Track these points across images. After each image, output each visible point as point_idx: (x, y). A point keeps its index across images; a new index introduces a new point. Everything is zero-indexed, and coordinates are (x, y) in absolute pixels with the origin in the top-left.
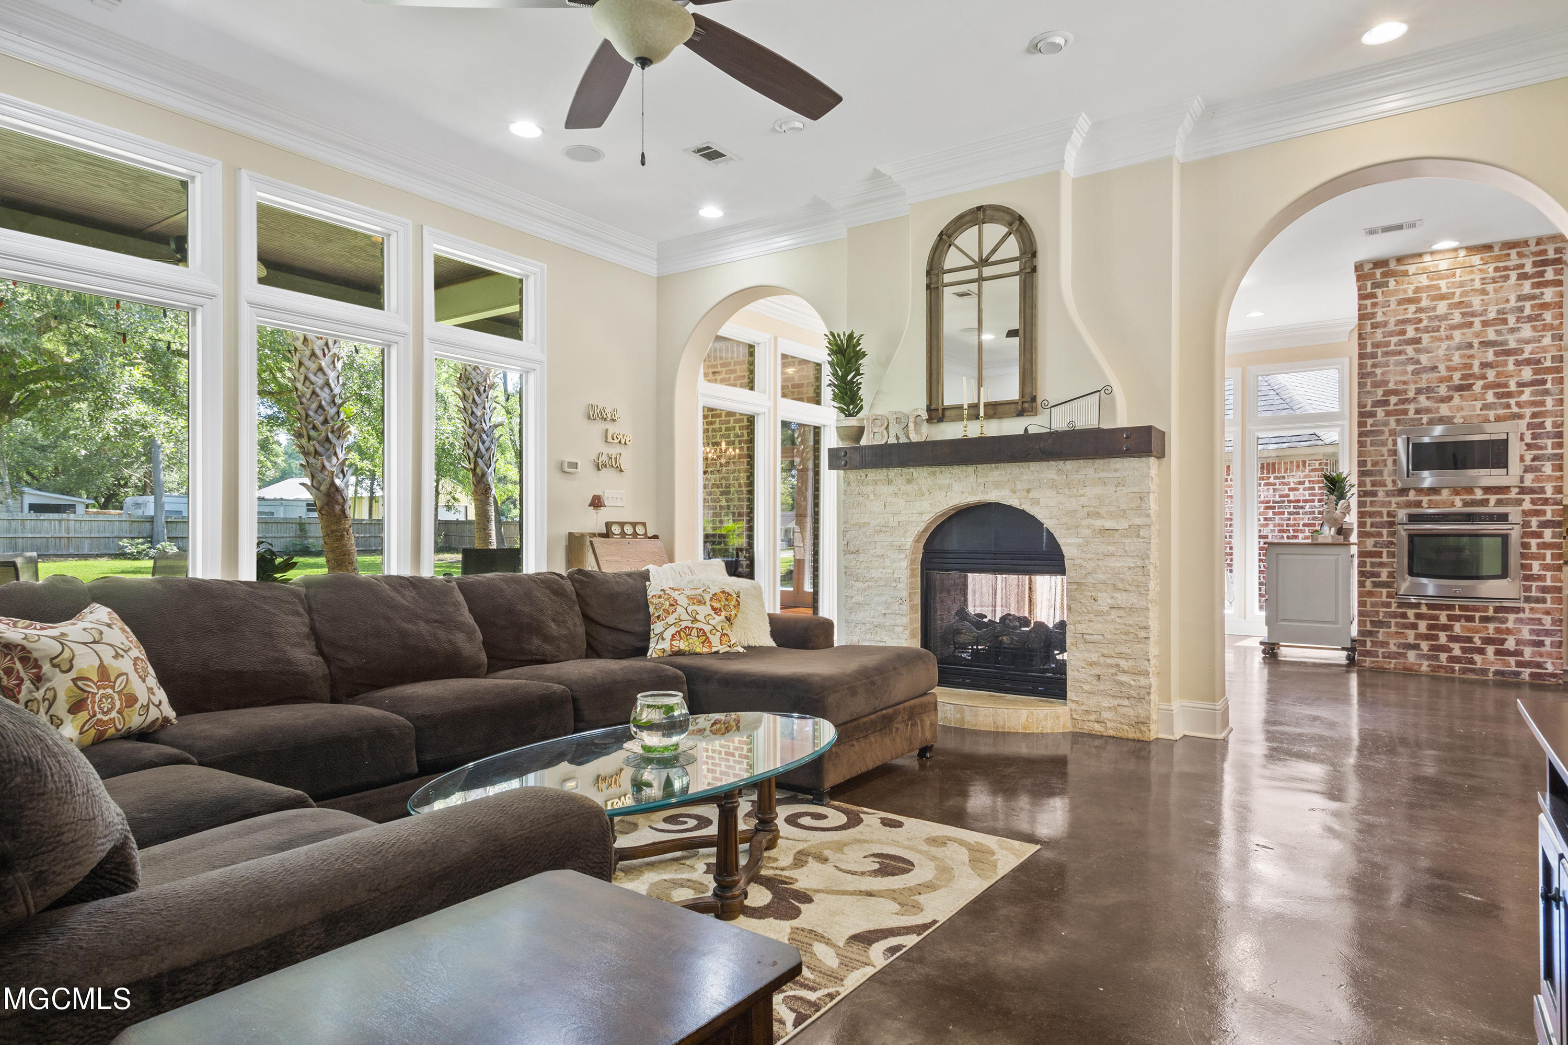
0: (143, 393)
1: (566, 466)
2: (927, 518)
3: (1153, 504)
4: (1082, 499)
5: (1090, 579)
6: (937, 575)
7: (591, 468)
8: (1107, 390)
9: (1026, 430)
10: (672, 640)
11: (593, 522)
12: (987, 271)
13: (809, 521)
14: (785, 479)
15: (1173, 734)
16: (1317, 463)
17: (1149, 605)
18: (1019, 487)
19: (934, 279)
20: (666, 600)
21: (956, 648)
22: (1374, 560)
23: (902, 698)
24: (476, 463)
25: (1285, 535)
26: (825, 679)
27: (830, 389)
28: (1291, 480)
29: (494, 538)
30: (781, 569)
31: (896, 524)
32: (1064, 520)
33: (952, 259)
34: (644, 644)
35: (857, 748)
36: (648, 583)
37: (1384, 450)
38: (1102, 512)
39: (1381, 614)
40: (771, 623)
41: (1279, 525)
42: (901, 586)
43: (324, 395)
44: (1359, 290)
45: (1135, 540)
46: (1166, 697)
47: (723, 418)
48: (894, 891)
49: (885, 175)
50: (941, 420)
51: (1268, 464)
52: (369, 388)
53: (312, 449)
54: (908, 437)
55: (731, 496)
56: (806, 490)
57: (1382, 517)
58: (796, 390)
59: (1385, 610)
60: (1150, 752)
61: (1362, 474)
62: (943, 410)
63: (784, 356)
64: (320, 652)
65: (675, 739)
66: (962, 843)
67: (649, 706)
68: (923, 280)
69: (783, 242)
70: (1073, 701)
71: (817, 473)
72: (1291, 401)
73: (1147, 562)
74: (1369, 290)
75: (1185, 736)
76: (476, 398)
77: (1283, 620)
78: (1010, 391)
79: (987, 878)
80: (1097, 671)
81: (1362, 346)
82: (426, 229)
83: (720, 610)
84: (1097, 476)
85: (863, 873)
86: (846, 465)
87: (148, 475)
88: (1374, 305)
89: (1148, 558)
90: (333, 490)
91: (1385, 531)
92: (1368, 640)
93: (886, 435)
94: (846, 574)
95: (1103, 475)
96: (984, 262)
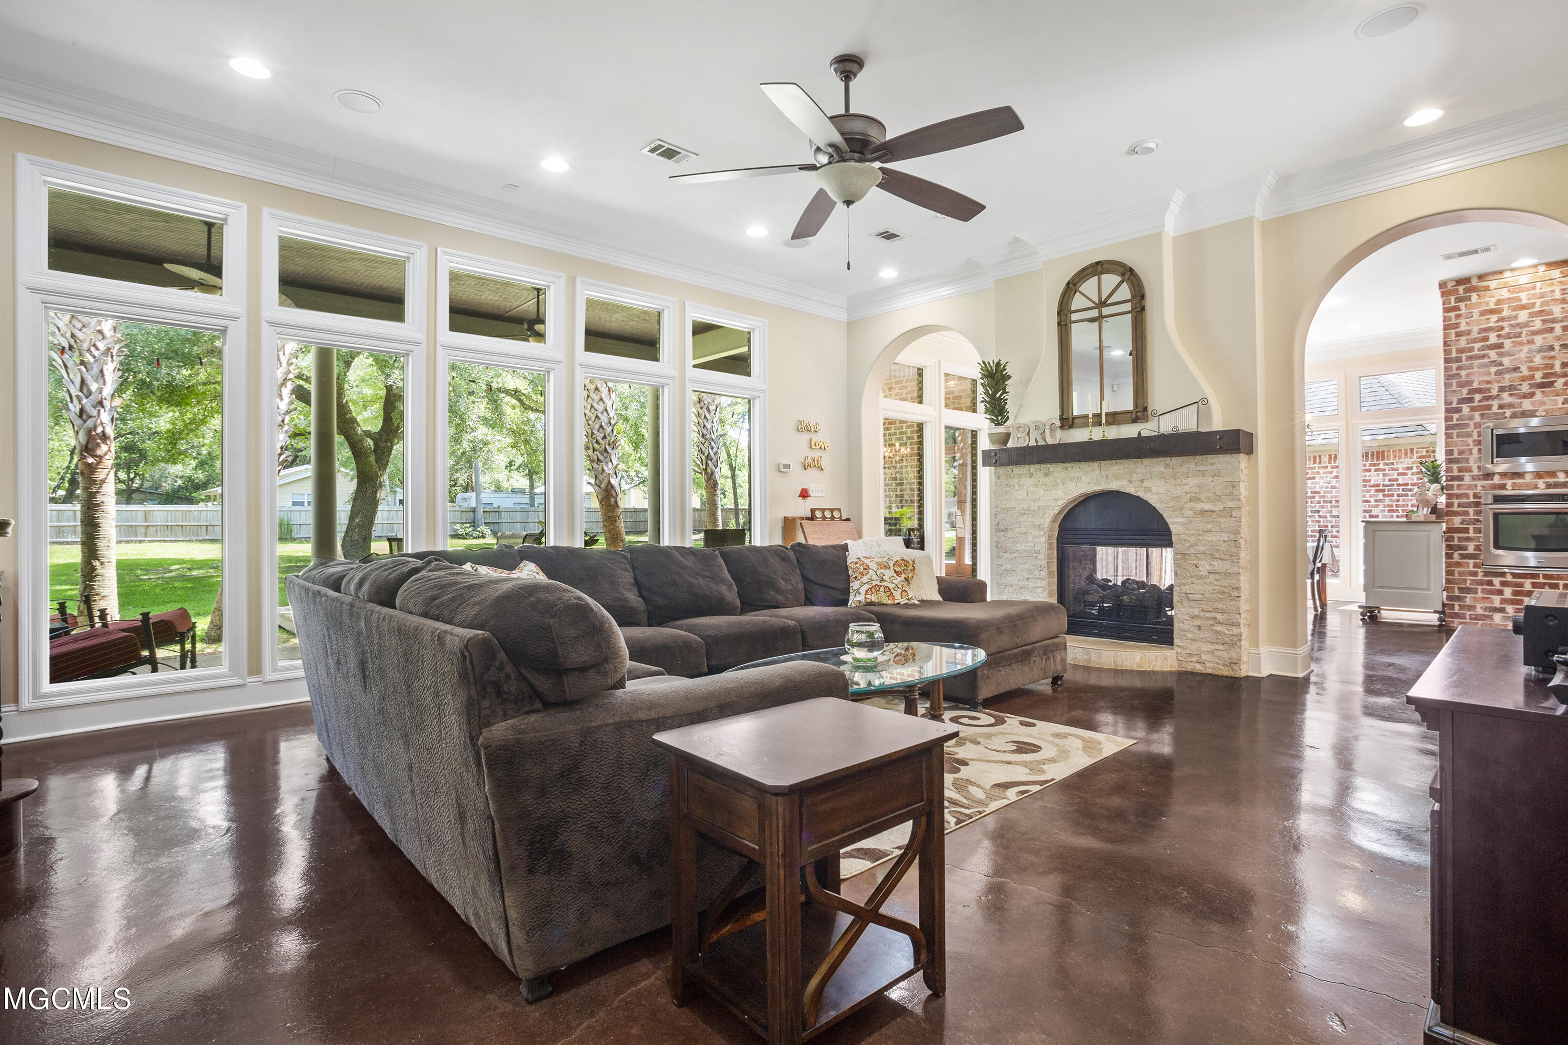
0: (485, 420)
1: (782, 466)
2: (1061, 503)
3: (1243, 490)
4: (1186, 487)
5: (1192, 550)
6: (1070, 548)
7: (800, 468)
8: (1204, 401)
9: (1139, 433)
10: (866, 594)
11: (801, 509)
12: (1106, 311)
13: (968, 506)
14: (948, 470)
15: (1260, 673)
16: (1424, 450)
17: (1241, 571)
18: (1134, 478)
19: (1064, 318)
20: (861, 565)
21: (1085, 606)
22: (1461, 535)
23: (1038, 639)
24: (707, 465)
25: (1394, 515)
26: (978, 621)
27: (983, 404)
28: (1400, 466)
29: (720, 522)
30: (946, 547)
31: (1036, 508)
32: (1171, 504)
33: (1078, 302)
34: (846, 597)
35: (1003, 673)
36: (847, 553)
37: (1470, 441)
38: (1202, 498)
39: (1469, 582)
40: (938, 583)
41: (1389, 506)
42: (1041, 556)
43: (604, 418)
44: (1444, 304)
45: (1229, 519)
46: (1255, 643)
47: (898, 424)
48: (1026, 762)
49: (1022, 240)
50: (1071, 427)
51: (1378, 452)
52: (626, 409)
53: (595, 458)
54: (1045, 441)
55: (904, 487)
56: (966, 480)
57: (1468, 498)
58: (956, 401)
59: (1472, 578)
60: (1241, 686)
61: (1449, 461)
62: (1073, 419)
63: (946, 375)
64: (641, 596)
65: (876, 654)
66: (1078, 737)
67: (858, 632)
68: (1055, 319)
69: (945, 291)
70: (1179, 646)
71: (974, 468)
72: (1400, 396)
73: (1238, 536)
74: (1453, 304)
75: (1271, 675)
76: (707, 414)
77: (1379, 587)
78: (1127, 403)
79: (1094, 757)
80: (1198, 622)
81: (1446, 352)
82: (686, 303)
83: (901, 573)
84: (1197, 469)
85: (1004, 752)
86: (996, 463)
87: (470, 477)
88: (1458, 316)
89: (1239, 533)
90: (609, 487)
91: (1471, 511)
92: (1456, 604)
93: (1028, 439)
94: (998, 548)
95: (1202, 468)
96: (1102, 304)
